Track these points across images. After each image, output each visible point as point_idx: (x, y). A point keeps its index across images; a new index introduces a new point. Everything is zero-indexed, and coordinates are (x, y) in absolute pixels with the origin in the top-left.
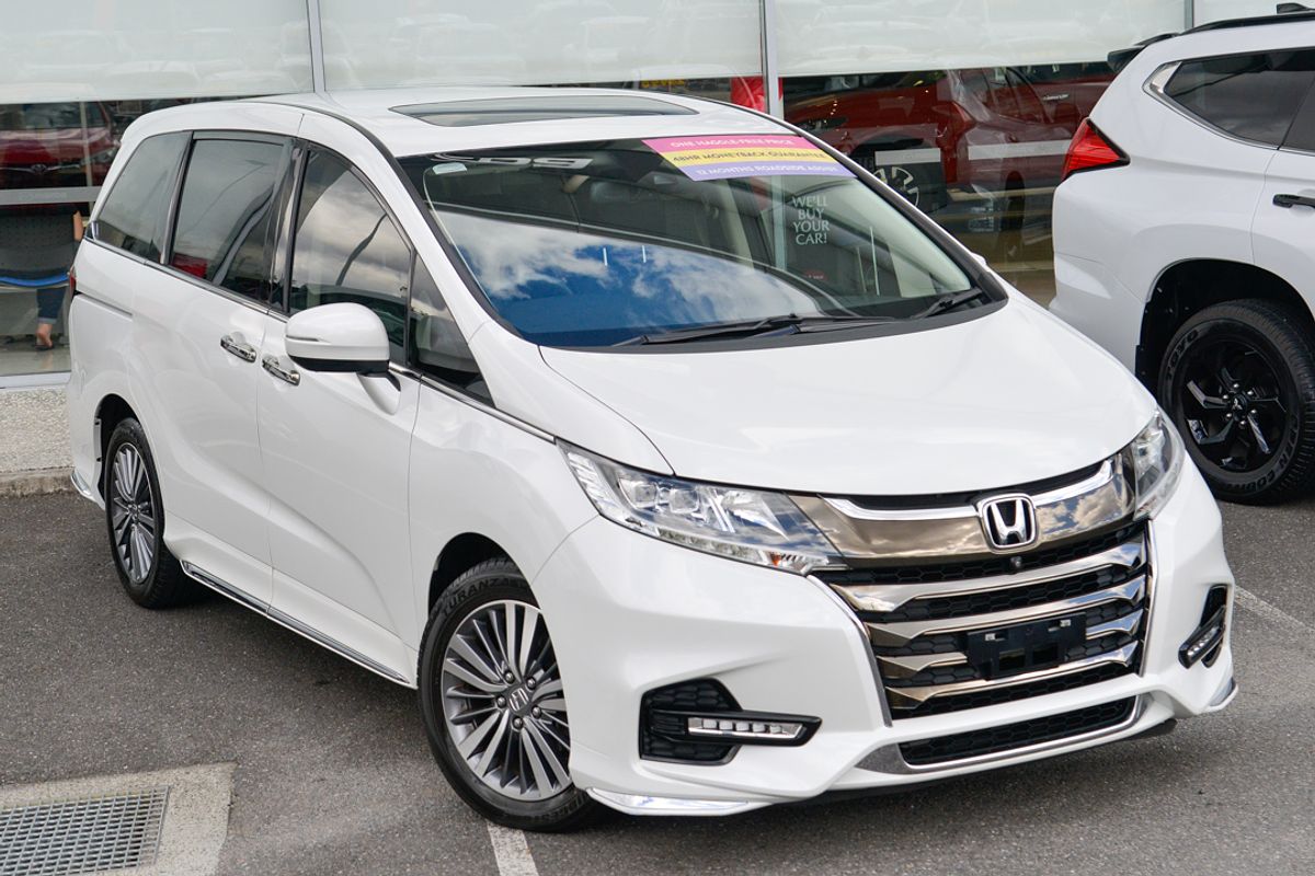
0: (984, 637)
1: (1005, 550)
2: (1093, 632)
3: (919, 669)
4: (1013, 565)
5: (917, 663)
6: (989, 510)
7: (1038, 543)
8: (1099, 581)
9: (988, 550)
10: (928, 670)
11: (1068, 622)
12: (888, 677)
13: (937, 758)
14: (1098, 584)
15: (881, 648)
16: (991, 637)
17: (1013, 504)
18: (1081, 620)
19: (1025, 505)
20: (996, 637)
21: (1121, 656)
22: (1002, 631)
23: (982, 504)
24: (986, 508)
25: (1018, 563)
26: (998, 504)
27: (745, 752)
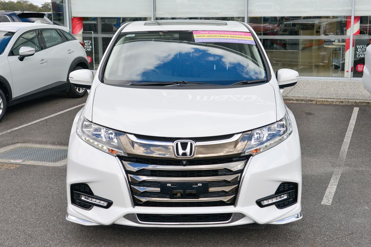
0: (167, 185)
1: (180, 157)
2: (212, 189)
3: (142, 191)
4: (183, 163)
5: (142, 189)
6: (177, 144)
7: (194, 157)
8: (219, 173)
9: (174, 157)
10: (146, 192)
11: (201, 185)
12: (133, 192)
13: (153, 221)
14: (218, 174)
15: (131, 183)
16: (169, 185)
17: (187, 143)
18: (207, 185)
19: (191, 144)
20: (171, 185)
21: (225, 199)
22: (173, 183)
23: (175, 142)
24: (176, 143)
25: (184, 163)
26: (181, 143)
27: (95, 208)
